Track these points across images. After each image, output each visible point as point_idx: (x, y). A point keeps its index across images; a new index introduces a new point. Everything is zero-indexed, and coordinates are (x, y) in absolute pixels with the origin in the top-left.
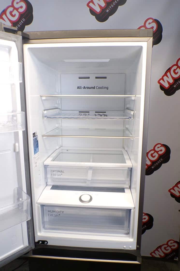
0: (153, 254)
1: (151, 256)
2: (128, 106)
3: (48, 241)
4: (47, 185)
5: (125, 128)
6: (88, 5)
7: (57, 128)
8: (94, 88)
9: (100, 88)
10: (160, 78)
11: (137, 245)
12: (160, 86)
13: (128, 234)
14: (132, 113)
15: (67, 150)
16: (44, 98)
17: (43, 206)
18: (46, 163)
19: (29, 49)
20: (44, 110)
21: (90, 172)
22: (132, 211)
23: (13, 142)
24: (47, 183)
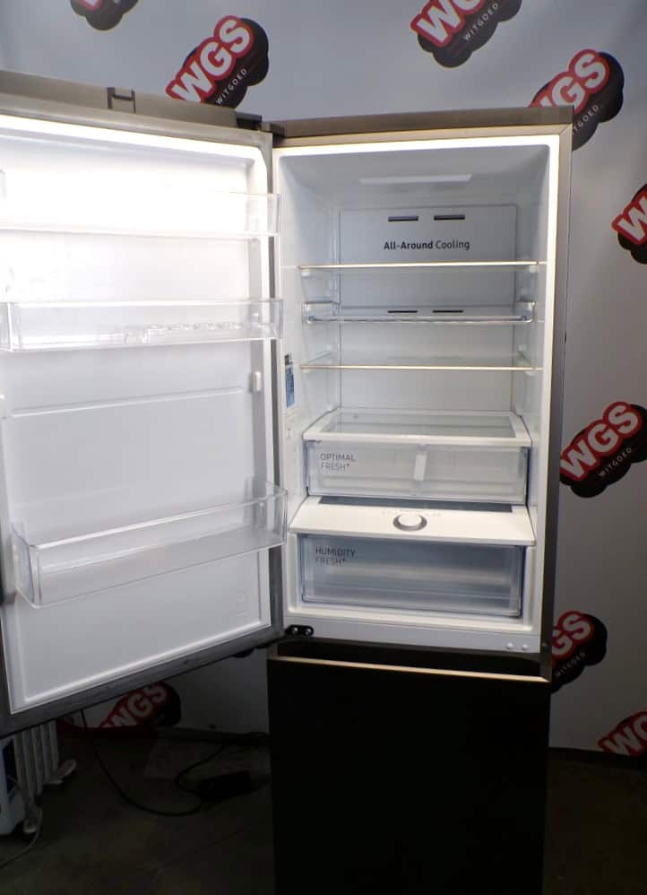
0: (608, 744)
1: (601, 750)
2: (524, 292)
3: (313, 627)
4: (308, 495)
5: (516, 354)
6: (414, 25)
7: (329, 355)
8: (430, 246)
9: (445, 246)
10: (618, 214)
11: (542, 642)
12: (619, 235)
13: (519, 616)
14: (530, 306)
15: (356, 416)
16: (306, 273)
17: (303, 536)
18: (309, 435)
19: (284, 159)
20: (307, 303)
21: (421, 460)
22: (529, 550)
23: (248, 370)
24: (307, 488)
